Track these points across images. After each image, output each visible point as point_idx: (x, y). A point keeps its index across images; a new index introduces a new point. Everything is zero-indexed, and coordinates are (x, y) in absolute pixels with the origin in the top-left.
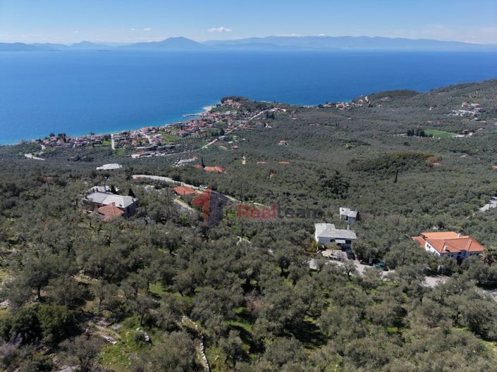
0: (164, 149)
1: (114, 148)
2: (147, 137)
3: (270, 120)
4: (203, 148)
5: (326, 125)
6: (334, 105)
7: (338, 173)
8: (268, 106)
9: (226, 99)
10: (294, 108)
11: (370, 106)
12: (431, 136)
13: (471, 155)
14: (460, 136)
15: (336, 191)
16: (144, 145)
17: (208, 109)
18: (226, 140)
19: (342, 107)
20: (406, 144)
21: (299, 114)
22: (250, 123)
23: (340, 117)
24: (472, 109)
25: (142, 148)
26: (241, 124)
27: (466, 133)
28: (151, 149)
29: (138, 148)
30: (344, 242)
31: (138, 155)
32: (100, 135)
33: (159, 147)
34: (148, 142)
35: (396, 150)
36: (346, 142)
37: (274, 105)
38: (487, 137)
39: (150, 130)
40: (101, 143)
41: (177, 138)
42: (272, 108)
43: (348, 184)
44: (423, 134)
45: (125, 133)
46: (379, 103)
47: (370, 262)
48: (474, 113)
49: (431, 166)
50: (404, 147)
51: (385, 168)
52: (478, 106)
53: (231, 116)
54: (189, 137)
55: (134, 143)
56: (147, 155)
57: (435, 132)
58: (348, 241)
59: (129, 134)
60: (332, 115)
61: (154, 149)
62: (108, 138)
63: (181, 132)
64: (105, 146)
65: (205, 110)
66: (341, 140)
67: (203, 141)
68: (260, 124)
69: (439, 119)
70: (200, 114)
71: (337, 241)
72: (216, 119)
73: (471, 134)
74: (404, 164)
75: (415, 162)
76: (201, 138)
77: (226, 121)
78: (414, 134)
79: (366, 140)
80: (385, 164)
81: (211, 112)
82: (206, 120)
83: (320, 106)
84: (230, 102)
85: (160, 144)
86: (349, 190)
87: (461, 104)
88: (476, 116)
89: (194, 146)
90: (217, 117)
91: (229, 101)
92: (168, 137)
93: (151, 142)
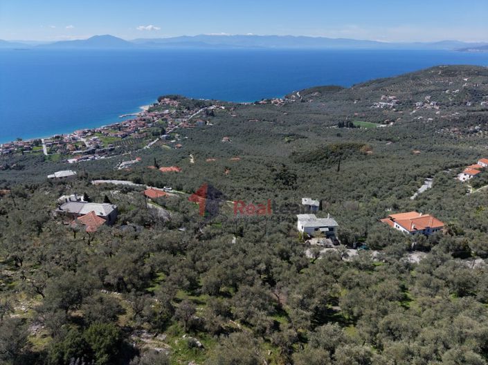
0: (103, 151)
1: (46, 154)
2: (82, 140)
3: (210, 117)
4: (145, 148)
5: (264, 120)
6: (269, 101)
7: (284, 166)
8: (207, 104)
9: (163, 98)
10: (231, 105)
11: (303, 101)
12: (359, 127)
13: (394, 142)
14: (383, 126)
15: (286, 183)
16: (80, 149)
17: (146, 108)
18: (168, 139)
19: (277, 103)
20: (339, 135)
21: (238, 111)
22: (191, 121)
23: (276, 112)
24: (390, 101)
25: (79, 152)
26: (181, 122)
27: (388, 123)
28: (89, 153)
29: (75, 152)
30: (327, 229)
31: (75, 160)
32: (29, 141)
33: (98, 150)
34: (85, 146)
35: (331, 141)
36: (285, 136)
37: (212, 102)
38: (406, 125)
39: (85, 133)
40: (31, 149)
41: (116, 139)
42: (211, 105)
43: (296, 176)
44: (352, 126)
45: (58, 137)
46: (311, 98)
47: (354, 246)
48: (392, 104)
49: (366, 154)
50: (338, 138)
51: (325, 159)
52: (395, 99)
53: (170, 114)
54: (128, 137)
55: (68, 146)
56: (85, 159)
57: (362, 123)
58: (331, 229)
59: (62, 138)
60: (268, 111)
61: (92, 152)
62: (38, 143)
63: (120, 133)
64: (36, 152)
65: (142, 110)
66: (280, 134)
67: (144, 141)
68: (201, 121)
69: (363, 111)
70: (138, 114)
71: (321, 230)
72: (155, 118)
73: (392, 124)
74: (341, 154)
75: (351, 151)
76: (141, 139)
77: (166, 119)
78: (344, 126)
79: (302, 134)
80: (325, 155)
81: (149, 111)
82: (144, 120)
83: (257, 103)
84: (167, 101)
85: (98, 147)
86: (297, 181)
87: (381, 97)
88: (394, 107)
89: (135, 146)
90: (156, 116)
91: (166, 99)
92: (106, 139)
93: (87, 146)
